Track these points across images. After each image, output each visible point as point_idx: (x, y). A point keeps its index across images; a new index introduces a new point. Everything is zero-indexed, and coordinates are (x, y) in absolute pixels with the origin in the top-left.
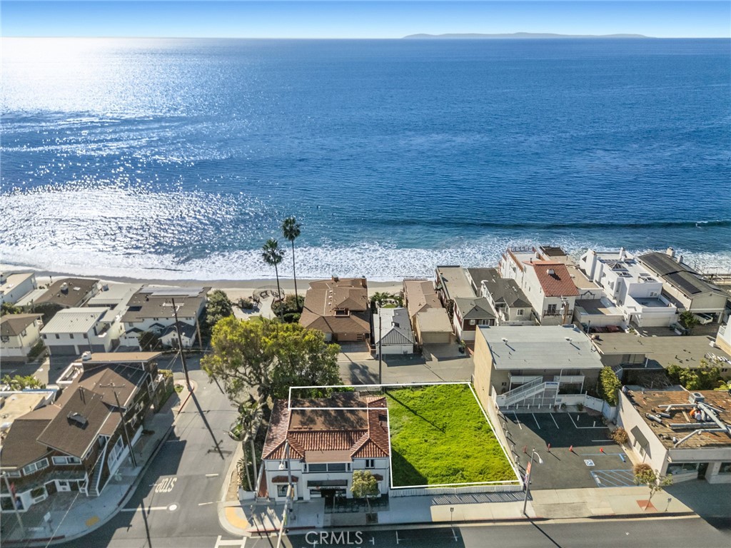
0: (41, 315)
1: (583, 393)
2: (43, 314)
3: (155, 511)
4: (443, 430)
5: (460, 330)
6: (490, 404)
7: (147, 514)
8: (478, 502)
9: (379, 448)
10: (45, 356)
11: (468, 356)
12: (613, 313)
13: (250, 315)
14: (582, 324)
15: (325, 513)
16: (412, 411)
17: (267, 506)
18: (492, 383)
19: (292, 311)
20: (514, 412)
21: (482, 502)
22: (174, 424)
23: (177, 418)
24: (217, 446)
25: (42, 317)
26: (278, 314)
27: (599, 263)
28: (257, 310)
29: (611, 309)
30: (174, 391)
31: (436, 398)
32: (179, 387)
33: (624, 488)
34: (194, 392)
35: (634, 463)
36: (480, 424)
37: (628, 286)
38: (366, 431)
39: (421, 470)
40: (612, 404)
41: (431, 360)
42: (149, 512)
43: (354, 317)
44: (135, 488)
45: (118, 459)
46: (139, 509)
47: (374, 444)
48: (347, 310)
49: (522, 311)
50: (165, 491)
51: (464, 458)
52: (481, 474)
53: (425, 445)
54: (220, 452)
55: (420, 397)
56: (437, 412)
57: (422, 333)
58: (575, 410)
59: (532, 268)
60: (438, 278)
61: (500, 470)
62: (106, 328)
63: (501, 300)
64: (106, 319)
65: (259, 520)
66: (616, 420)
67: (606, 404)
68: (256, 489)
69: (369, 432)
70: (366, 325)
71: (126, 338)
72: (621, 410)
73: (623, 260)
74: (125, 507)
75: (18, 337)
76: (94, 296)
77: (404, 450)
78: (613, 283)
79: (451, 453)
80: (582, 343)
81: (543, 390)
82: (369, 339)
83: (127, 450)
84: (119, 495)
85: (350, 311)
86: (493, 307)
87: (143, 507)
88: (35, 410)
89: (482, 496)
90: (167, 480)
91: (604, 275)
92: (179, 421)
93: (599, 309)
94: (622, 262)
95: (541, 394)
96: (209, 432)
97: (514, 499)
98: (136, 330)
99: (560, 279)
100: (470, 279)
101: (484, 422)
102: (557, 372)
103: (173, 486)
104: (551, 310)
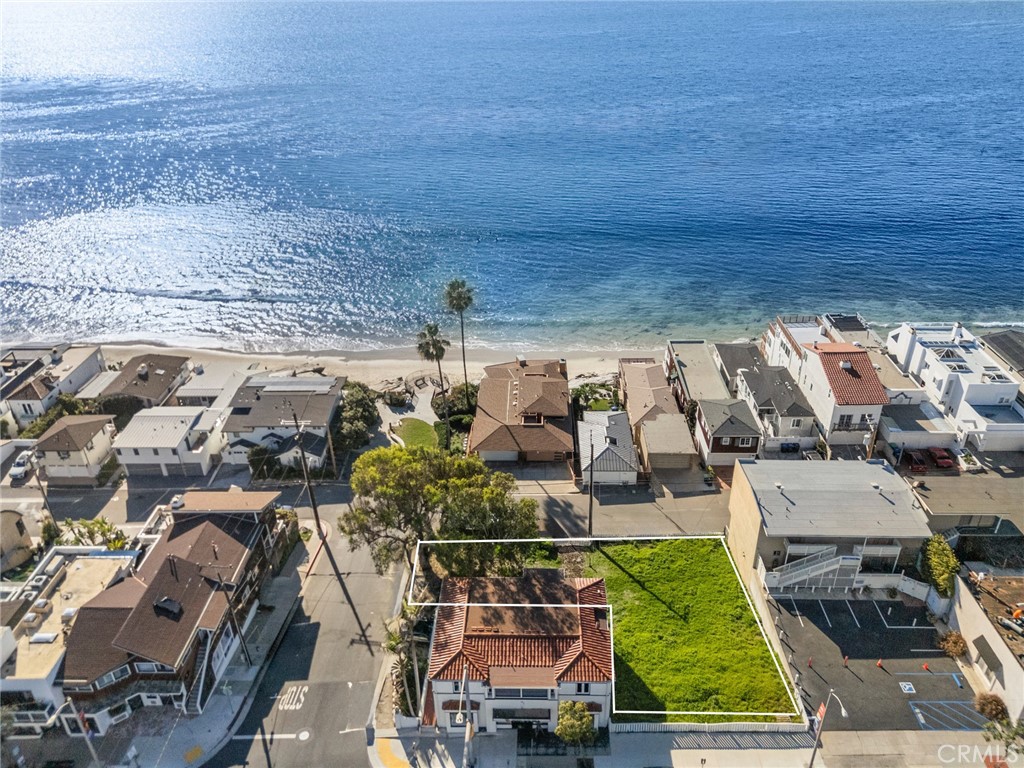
0: (112, 417)
1: (898, 571)
2: (114, 416)
3: (280, 740)
4: (685, 618)
5: (706, 450)
6: (755, 583)
7: (269, 745)
8: (740, 748)
9: (597, 667)
10: (122, 478)
11: (718, 492)
12: (939, 429)
13: (402, 416)
14: (890, 445)
15: (519, 755)
16: (638, 582)
17: (434, 739)
18: (759, 551)
19: (461, 412)
20: (790, 596)
21: (747, 748)
22: (302, 593)
23: (305, 583)
24: (364, 635)
25: (114, 419)
26: (441, 416)
27: (919, 348)
28: (411, 408)
29: (936, 421)
30: (299, 539)
31: (672, 561)
32: (307, 531)
33: (960, 733)
34: (327, 540)
35: (976, 691)
36: (739, 609)
37: (965, 388)
38: (577, 638)
39: (655, 690)
40: (943, 594)
41: (663, 495)
42: (271, 740)
43: (550, 427)
44: (250, 701)
45: (226, 655)
46: (258, 737)
47: (589, 660)
48: (539, 415)
49: (799, 421)
50: (292, 707)
51: (718, 671)
52: (743, 700)
53: (659, 646)
54: (368, 643)
55: (649, 559)
56: (674, 585)
57: (649, 454)
58: (884, 597)
59: (818, 357)
60: (671, 359)
61: (772, 694)
62: (202, 439)
63: (768, 402)
64: (202, 426)
65: (423, 759)
66: (947, 618)
67: (934, 593)
68: (420, 714)
69: (581, 640)
70: (566, 439)
71: (230, 453)
72: (958, 605)
73: (957, 342)
74: (237, 734)
75: (82, 453)
76: (183, 384)
77: (629, 653)
78: (941, 381)
79: (698, 661)
80: (899, 493)
81: (837, 566)
82: (573, 460)
83: (237, 641)
84: (230, 713)
85: (545, 417)
86: (755, 413)
87: (263, 733)
88: (108, 588)
89: (746, 736)
90: (295, 689)
91: (927, 366)
92: (307, 589)
93: (919, 422)
94: (956, 346)
95: (833, 571)
96: (351, 611)
97: (794, 744)
98: (243, 442)
99: (859, 377)
100: (719, 361)
101: (745, 608)
102: (859, 541)
103: (303, 699)
104: (844, 423)
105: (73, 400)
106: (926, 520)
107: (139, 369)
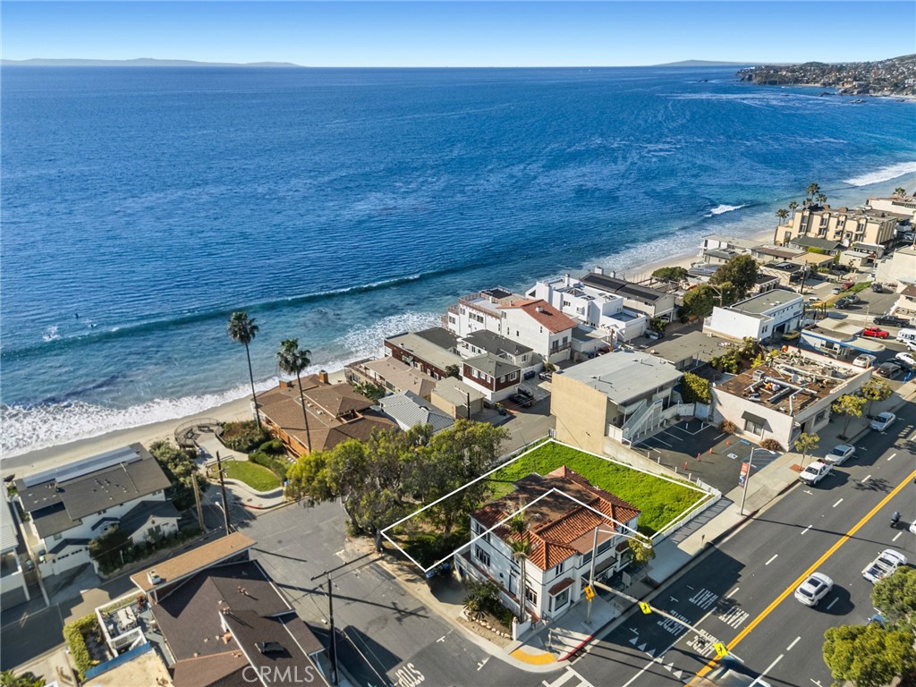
1: (675, 403)
5: (489, 394)
9: (626, 509)
11: (513, 418)
12: (599, 335)
13: (205, 465)
18: (608, 422)
19: (262, 441)
20: (640, 440)
24: (400, 611)
26: (248, 450)
27: (556, 294)
28: (207, 456)
29: (594, 333)
35: (756, 442)
37: (599, 307)
38: (598, 499)
40: (706, 403)
43: (368, 418)
47: (619, 507)
48: (353, 411)
49: (524, 357)
50: (418, 682)
51: (649, 496)
52: (678, 501)
54: (412, 614)
57: (457, 408)
58: (675, 422)
59: (520, 310)
60: (395, 350)
66: (712, 415)
67: (699, 406)
69: (601, 499)
71: (54, 562)
78: (583, 309)
80: (649, 360)
81: (653, 411)
85: (359, 412)
89: (700, 518)
90: (401, 671)
91: (566, 303)
93: (588, 335)
95: (650, 416)
97: (723, 508)
98: (69, 542)
99: (551, 315)
101: (612, 464)
102: (654, 391)
103: (419, 673)
104: (555, 348)
106: (675, 367)
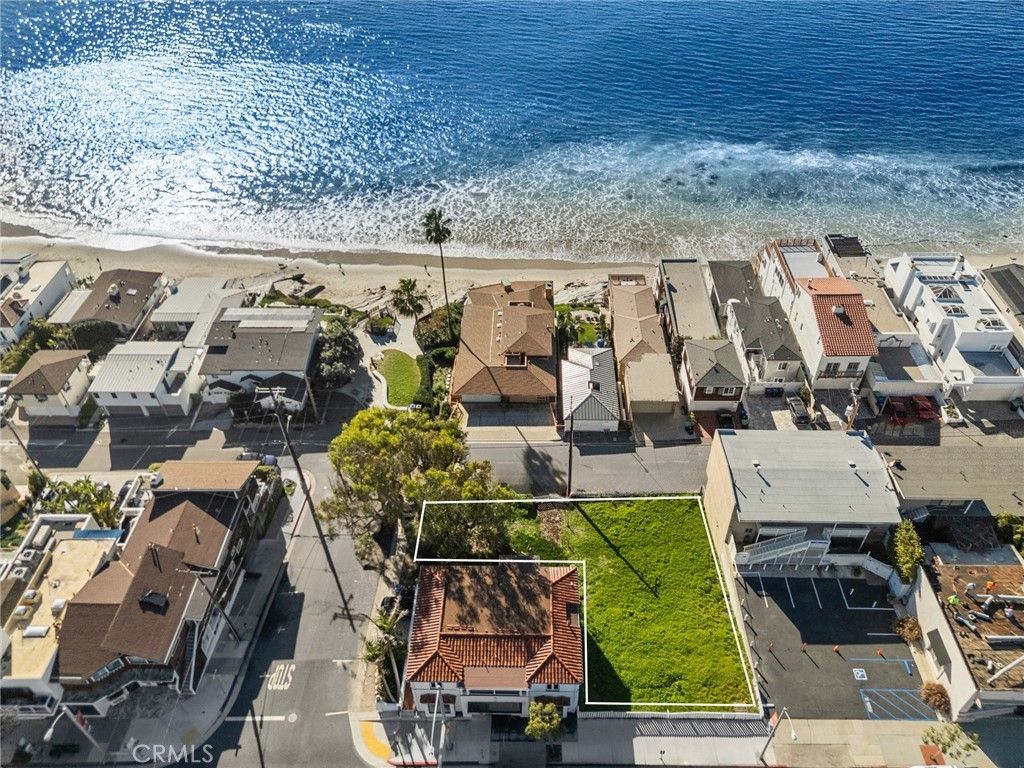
0: (86, 352)
1: (864, 551)
2: (89, 351)
3: (269, 722)
4: (655, 591)
5: (689, 397)
6: (727, 559)
7: (259, 729)
8: (698, 735)
9: (566, 670)
10: (104, 418)
11: (697, 441)
12: (924, 377)
13: (384, 348)
14: (875, 393)
15: (493, 740)
16: (612, 546)
17: (414, 722)
19: (444, 344)
20: (758, 574)
21: (704, 736)
22: (287, 556)
23: (291, 545)
24: (346, 608)
26: (425, 348)
27: (917, 284)
28: (393, 337)
29: (924, 369)
30: (284, 494)
31: (648, 522)
32: (291, 484)
33: (904, 722)
34: (311, 493)
35: (925, 679)
36: (708, 582)
37: (958, 336)
38: (549, 637)
39: (622, 673)
41: (643, 444)
42: (261, 722)
43: (534, 369)
44: (241, 680)
45: (215, 633)
46: (249, 719)
47: (559, 662)
48: (523, 355)
49: (785, 364)
50: (281, 687)
51: (683, 654)
52: (705, 685)
53: (628, 624)
54: (350, 618)
55: (625, 520)
56: (648, 549)
57: (631, 402)
58: (848, 575)
59: (810, 298)
61: (732, 681)
62: (180, 379)
63: (756, 342)
64: (177, 368)
65: (404, 746)
66: (906, 600)
68: (401, 702)
69: (551, 641)
70: (549, 380)
71: (210, 394)
72: (918, 592)
73: (956, 278)
74: (229, 715)
75: (60, 395)
76: (157, 305)
77: (600, 633)
78: (935, 324)
79: (665, 643)
80: (874, 472)
81: (806, 549)
82: (556, 403)
84: (222, 693)
85: (529, 357)
86: (741, 353)
87: (253, 715)
88: (94, 576)
89: (704, 724)
90: (282, 667)
91: (922, 304)
92: (293, 553)
93: (906, 369)
94: (955, 282)
96: (334, 579)
97: (749, 732)
98: (222, 384)
99: (851, 324)
100: (710, 283)
101: (714, 580)
102: (831, 525)
103: (290, 679)
104: (831, 371)
105: (46, 325)
106: (898, 504)
107: (110, 290)
